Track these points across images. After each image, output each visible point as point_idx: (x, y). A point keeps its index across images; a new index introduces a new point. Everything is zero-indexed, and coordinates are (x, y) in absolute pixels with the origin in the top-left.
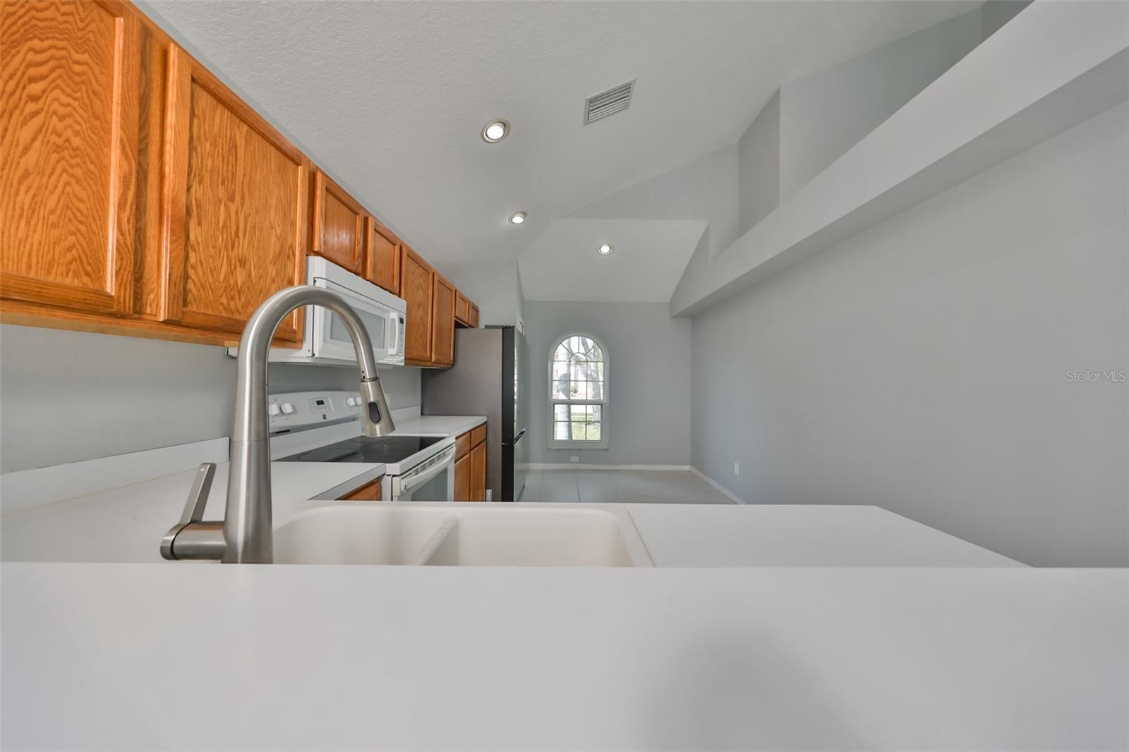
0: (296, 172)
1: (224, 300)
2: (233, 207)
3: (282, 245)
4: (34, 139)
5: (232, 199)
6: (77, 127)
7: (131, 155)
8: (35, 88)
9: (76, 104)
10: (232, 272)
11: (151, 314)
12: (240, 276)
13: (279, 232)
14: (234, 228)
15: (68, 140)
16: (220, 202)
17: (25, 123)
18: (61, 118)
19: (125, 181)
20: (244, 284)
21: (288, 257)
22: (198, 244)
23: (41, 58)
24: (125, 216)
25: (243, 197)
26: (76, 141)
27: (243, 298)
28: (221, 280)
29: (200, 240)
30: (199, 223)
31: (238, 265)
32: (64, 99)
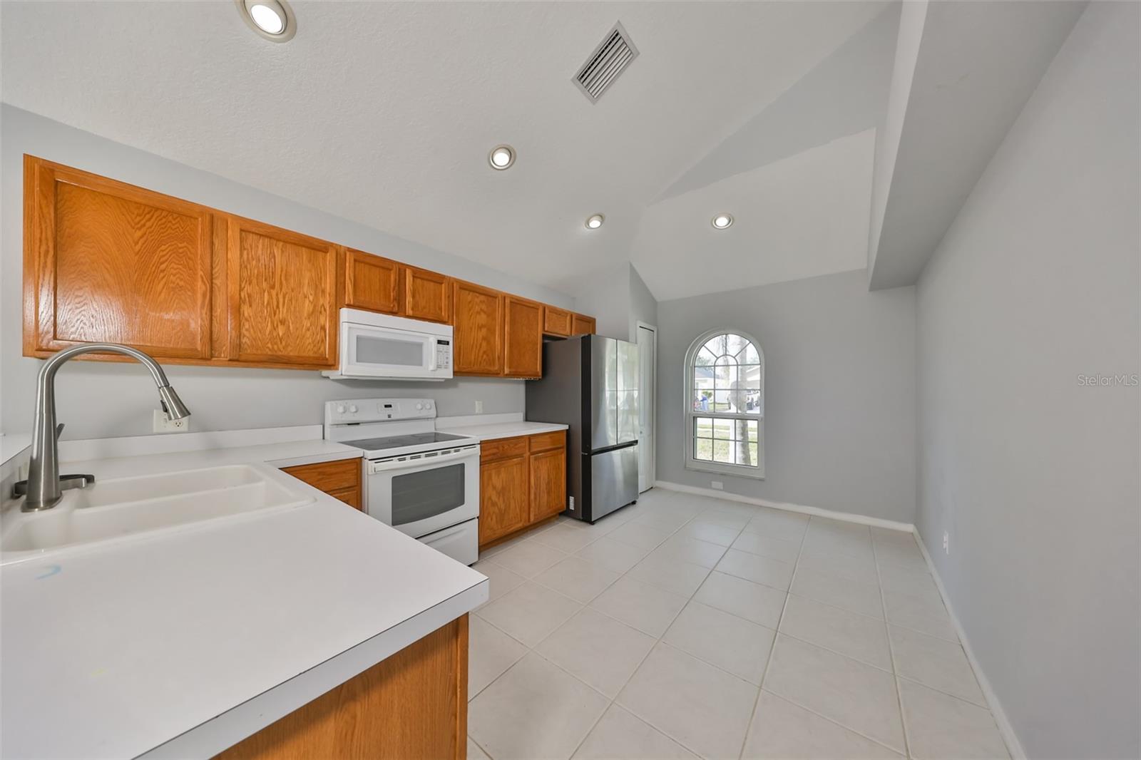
0: (324, 259)
1: (269, 345)
2: (274, 293)
3: (315, 306)
4: (163, 288)
5: (273, 287)
6: (182, 277)
7: (206, 282)
8: (163, 266)
9: (180, 267)
10: (275, 328)
11: (224, 357)
12: (281, 331)
13: (311, 298)
14: (275, 303)
15: (178, 284)
16: (264, 292)
17: (159, 283)
18: (174, 275)
19: (204, 296)
20: (284, 334)
21: (321, 312)
22: (250, 317)
23: (165, 253)
24: (204, 312)
25: (281, 283)
26: (182, 283)
27: (284, 343)
28: (267, 334)
29: (251, 314)
30: (251, 306)
31: (279, 324)
32: (175, 266)
